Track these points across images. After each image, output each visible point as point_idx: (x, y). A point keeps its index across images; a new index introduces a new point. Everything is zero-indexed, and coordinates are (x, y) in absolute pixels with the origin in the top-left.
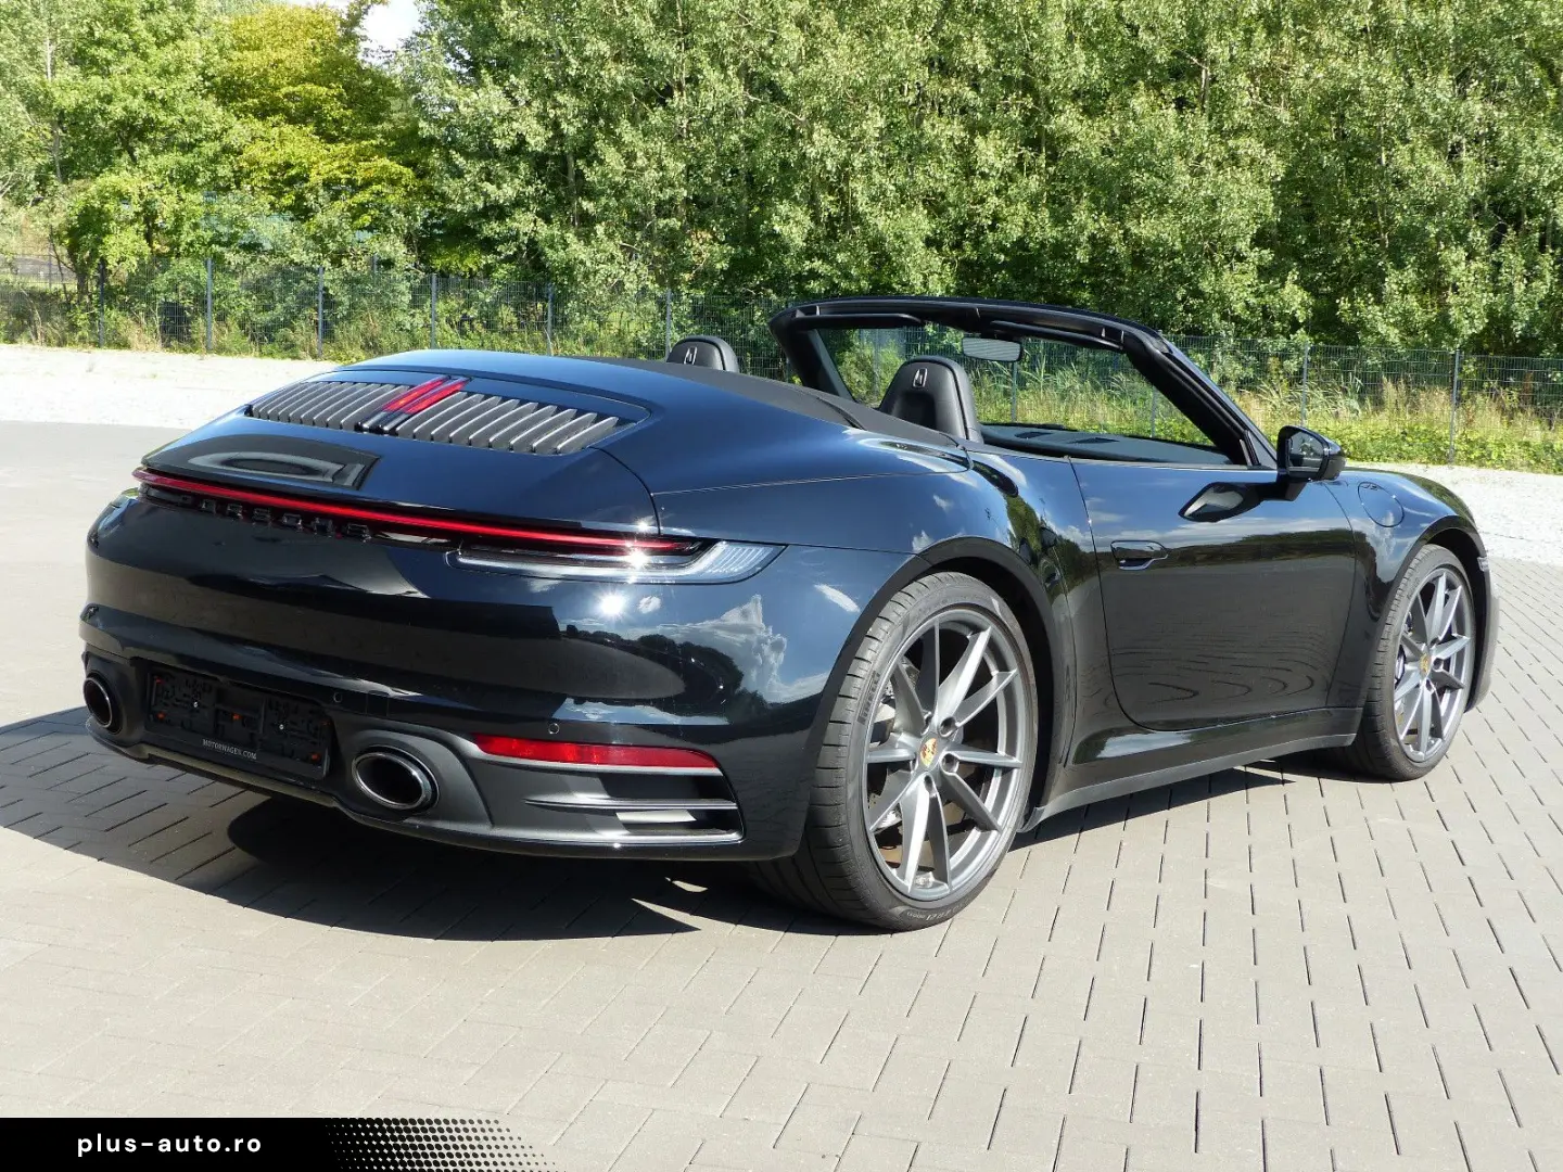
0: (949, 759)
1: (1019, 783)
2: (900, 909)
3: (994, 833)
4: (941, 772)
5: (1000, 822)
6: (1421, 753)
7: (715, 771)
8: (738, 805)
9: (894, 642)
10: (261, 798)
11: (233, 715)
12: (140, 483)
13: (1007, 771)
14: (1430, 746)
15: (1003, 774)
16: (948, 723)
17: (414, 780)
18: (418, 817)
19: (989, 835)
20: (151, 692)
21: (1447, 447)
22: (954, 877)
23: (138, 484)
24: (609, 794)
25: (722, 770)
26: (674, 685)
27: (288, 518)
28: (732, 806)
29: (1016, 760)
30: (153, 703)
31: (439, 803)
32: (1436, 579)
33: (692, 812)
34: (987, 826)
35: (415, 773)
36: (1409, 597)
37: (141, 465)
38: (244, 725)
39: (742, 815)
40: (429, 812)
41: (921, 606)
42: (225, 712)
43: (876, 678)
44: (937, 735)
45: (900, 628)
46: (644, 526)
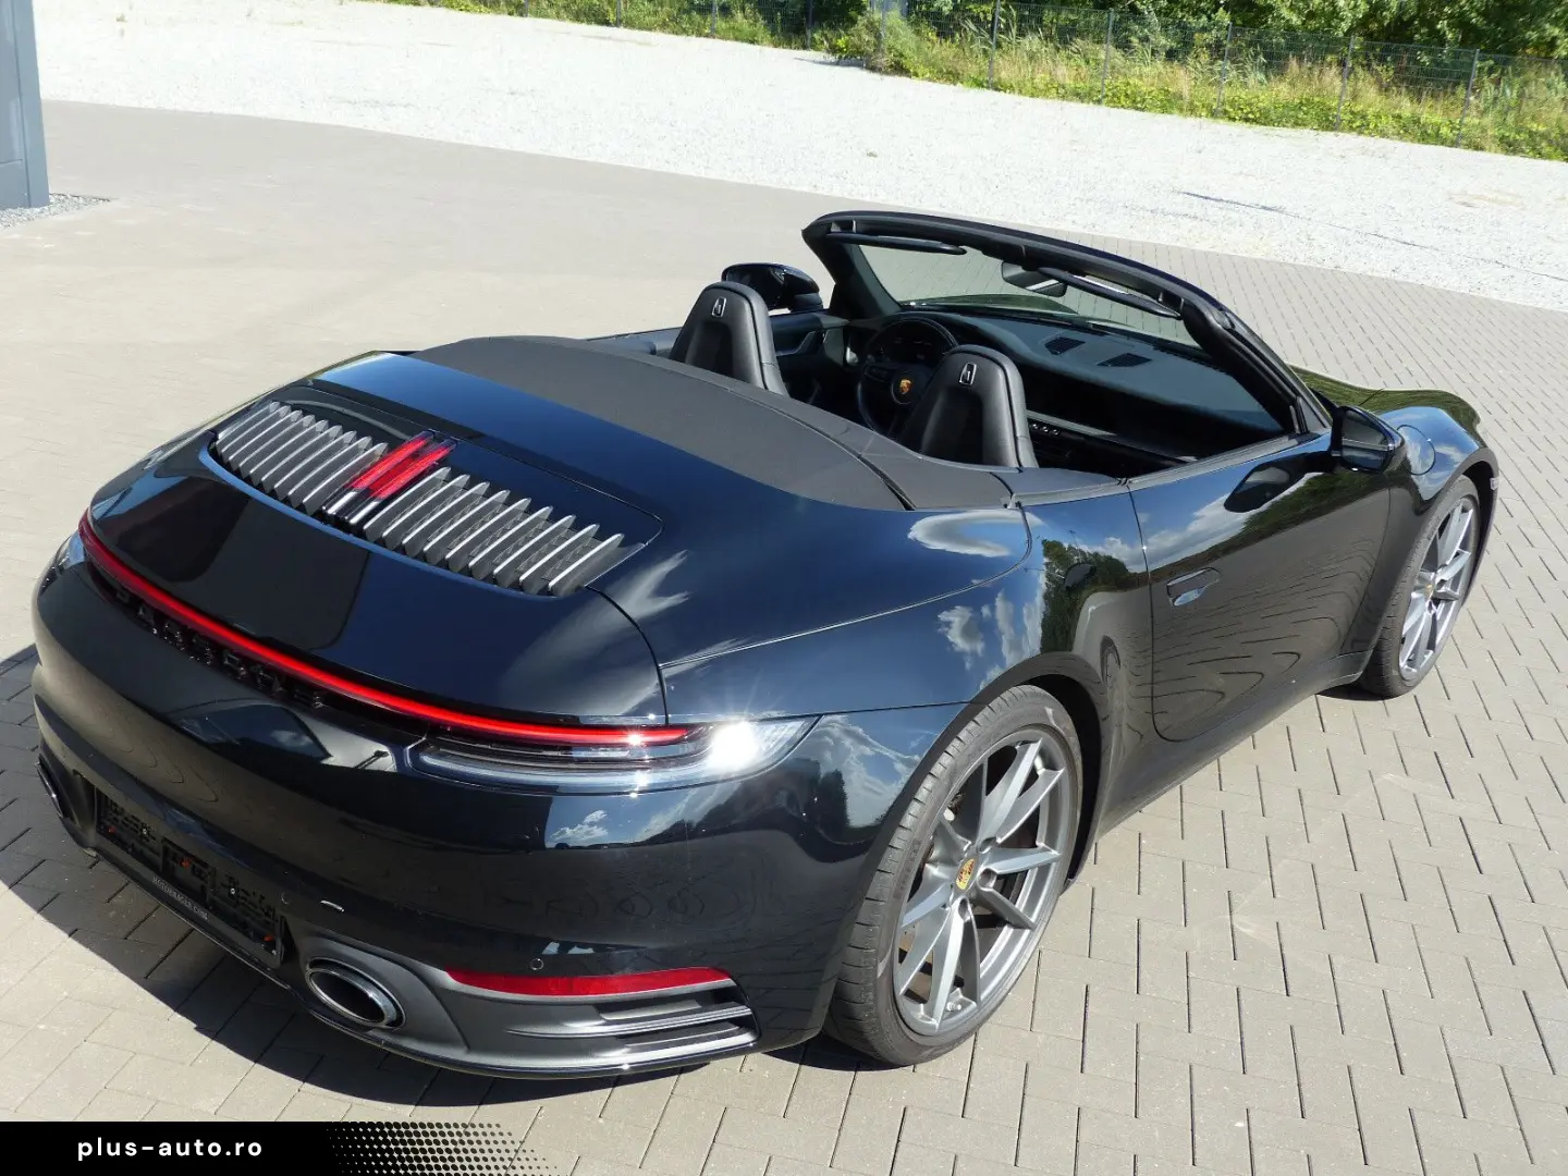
0: (986, 876)
1: (1056, 874)
3: (1027, 932)
4: (977, 891)
5: (1033, 919)
6: (1413, 671)
7: (725, 982)
8: (753, 1011)
14: (1424, 659)
16: (988, 842)
18: (381, 1030)
19: (1021, 935)
20: (99, 801)
21: (1334, 117)
25: (733, 979)
27: (230, 659)
28: (746, 1012)
29: (1056, 852)
30: (102, 814)
31: (406, 1024)
32: (1454, 509)
34: (1019, 925)
38: (194, 874)
40: (396, 1029)
42: (174, 852)
44: (976, 855)
45: (949, 778)
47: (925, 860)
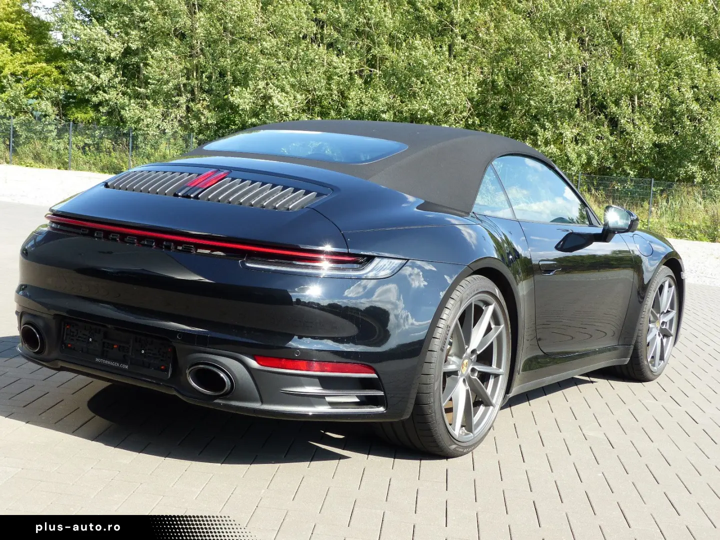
0: (473, 370)
1: (502, 381)
2: (454, 446)
3: (491, 407)
4: (470, 377)
5: (494, 401)
6: (655, 368)
7: (374, 376)
8: (385, 393)
9: (456, 311)
10: (107, 384)
11: (114, 345)
12: (49, 221)
13: (496, 376)
14: (659, 364)
15: (495, 377)
16: (473, 352)
17: (222, 378)
18: (220, 399)
19: (489, 409)
20: (64, 332)
22: (475, 429)
23: (48, 222)
24: (322, 387)
25: (378, 375)
26: (352, 330)
27: (147, 241)
28: (381, 393)
29: (501, 371)
30: (64, 339)
31: (234, 392)
32: (664, 282)
33: (357, 396)
34: (488, 404)
35: (222, 375)
36: (654, 291)
37: (49, 212)
38: (119, 350)
39: (386, 399)
40: (228, 397)
41: (467, 292)
42: (108, 343)
43: (449, 329)
44: (469, 358)
45: (459, 303)
46: (328, 248)
47: (447, 355)
